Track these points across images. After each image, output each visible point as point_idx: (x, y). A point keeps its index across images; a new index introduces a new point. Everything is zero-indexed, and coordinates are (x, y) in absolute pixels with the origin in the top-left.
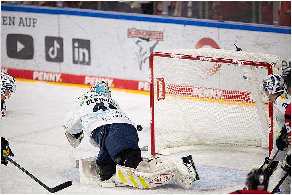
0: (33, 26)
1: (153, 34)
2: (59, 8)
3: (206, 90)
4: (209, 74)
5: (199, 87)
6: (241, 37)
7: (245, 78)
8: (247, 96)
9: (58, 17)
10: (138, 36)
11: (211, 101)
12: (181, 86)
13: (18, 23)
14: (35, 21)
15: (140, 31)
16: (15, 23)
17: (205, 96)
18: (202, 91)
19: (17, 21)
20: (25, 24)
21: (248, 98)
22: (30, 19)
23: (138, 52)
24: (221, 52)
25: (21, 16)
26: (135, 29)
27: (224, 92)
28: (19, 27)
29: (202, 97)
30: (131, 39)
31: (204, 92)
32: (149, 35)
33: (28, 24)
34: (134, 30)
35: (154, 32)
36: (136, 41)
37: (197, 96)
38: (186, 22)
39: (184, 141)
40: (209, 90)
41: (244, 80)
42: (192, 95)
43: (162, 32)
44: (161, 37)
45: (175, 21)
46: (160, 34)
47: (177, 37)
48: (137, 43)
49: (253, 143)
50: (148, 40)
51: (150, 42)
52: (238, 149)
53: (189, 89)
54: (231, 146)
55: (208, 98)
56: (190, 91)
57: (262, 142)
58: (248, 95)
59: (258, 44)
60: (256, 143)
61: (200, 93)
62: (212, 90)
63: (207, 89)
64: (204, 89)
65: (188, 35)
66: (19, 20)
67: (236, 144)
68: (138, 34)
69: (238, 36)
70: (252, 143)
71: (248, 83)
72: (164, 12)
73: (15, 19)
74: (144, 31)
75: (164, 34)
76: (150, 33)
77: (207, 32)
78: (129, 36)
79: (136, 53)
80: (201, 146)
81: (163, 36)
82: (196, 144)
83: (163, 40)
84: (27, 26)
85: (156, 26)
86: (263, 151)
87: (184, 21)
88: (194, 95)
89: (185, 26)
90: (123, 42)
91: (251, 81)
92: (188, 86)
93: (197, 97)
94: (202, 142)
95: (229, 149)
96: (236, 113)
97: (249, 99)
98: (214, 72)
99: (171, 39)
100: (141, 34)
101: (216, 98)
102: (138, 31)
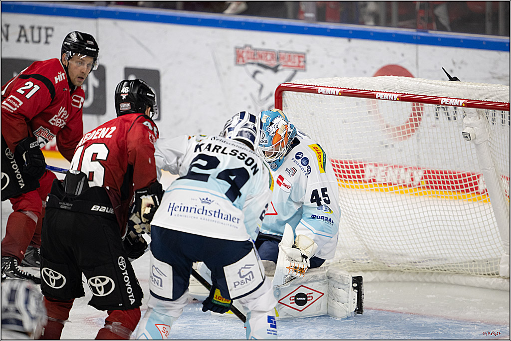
0: (47, 42)
1: (286, 57)
2: (98, 5)
3: (390, 169)
4: (397, 137)
5: (376, 162)
6: (462, 62)
7: (467, 136)
8: (472, 182)
9: (97, 25)
10: (256, 61)
11: (402, 192)
12: (340, 161)
13: (17, 37)
14: (50, 32)
15: (261, 52)
16: (10, 37)
17: (388, 181)
18: (383, 171)
19: (14, 33)
20: (29, 38)
21: (474, 187)
22: (40, 28)
23: (256, 94)
24: (418, 83)
25: (22, 23)
26: (249, 48)
27: (427, 175)
28: (18, 44)
29: (382, 183)
30: (242, 68)
31: (386, 173)
32: (278, 58)
33: (36, 38)
34: (247, 49)
35: (287, 54)
36: (252, 72)
37: (372, 181)
38: (351, 33)
39: (344, 262)
40: (396, 170)
41: (464, 139)
42: (362, 179)
43: (304, 54)
44: (302, 64)
45: (329, 31)
46: (299, 57)
47: (333, 63)
48: (253, 77)
49: (483, 266)
50: (275, 70)
51: (279, 74)
52: (451, 279)
53: (357, 167)
54: (439, 274)
55: (394, 184)
56: (358, 172)
57: (500, 266)
58: (475, 181)
59: (495, 76)
60: (489, 268)
61: (379, 175)
62: (403, 170)
63: (392, 166)
64: (387, 168)
65: (356, 59)
66: (19, 29)
67: (448, 268)
68: (256, 58)
69: (455, 61)
70: (479, 266)
71: (473, 146)
72: (308, 12)
73: (10, 29)
74: (267, 52)
75: (309, 57)
76: (280, 55)
77: (395, 53)
78: (238, 61)
79: (251, 95)
80: (378, 274)
81: (305, 62)
82: (367, 268)
83: (305, 70)
84: (34, 42)
85: (291, 41)
86: (502, 283)
87: (348, 31)
88: (366, 179)
89: (349, 41)
90: (225, 74)
91: (477, 141)
92: (354, 160)
93: (373, 183)
94: (379, 265)
95: (434, 280)
96: (448, 211)
97: (477, 188)
98: (407, 135)
99: (322, 66)
100: (261, 57)
101: (410, 186)
102: (256, 52)
